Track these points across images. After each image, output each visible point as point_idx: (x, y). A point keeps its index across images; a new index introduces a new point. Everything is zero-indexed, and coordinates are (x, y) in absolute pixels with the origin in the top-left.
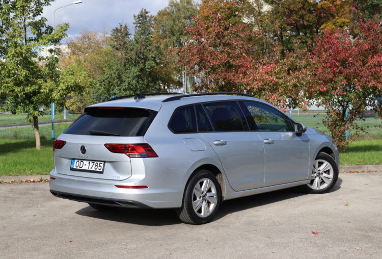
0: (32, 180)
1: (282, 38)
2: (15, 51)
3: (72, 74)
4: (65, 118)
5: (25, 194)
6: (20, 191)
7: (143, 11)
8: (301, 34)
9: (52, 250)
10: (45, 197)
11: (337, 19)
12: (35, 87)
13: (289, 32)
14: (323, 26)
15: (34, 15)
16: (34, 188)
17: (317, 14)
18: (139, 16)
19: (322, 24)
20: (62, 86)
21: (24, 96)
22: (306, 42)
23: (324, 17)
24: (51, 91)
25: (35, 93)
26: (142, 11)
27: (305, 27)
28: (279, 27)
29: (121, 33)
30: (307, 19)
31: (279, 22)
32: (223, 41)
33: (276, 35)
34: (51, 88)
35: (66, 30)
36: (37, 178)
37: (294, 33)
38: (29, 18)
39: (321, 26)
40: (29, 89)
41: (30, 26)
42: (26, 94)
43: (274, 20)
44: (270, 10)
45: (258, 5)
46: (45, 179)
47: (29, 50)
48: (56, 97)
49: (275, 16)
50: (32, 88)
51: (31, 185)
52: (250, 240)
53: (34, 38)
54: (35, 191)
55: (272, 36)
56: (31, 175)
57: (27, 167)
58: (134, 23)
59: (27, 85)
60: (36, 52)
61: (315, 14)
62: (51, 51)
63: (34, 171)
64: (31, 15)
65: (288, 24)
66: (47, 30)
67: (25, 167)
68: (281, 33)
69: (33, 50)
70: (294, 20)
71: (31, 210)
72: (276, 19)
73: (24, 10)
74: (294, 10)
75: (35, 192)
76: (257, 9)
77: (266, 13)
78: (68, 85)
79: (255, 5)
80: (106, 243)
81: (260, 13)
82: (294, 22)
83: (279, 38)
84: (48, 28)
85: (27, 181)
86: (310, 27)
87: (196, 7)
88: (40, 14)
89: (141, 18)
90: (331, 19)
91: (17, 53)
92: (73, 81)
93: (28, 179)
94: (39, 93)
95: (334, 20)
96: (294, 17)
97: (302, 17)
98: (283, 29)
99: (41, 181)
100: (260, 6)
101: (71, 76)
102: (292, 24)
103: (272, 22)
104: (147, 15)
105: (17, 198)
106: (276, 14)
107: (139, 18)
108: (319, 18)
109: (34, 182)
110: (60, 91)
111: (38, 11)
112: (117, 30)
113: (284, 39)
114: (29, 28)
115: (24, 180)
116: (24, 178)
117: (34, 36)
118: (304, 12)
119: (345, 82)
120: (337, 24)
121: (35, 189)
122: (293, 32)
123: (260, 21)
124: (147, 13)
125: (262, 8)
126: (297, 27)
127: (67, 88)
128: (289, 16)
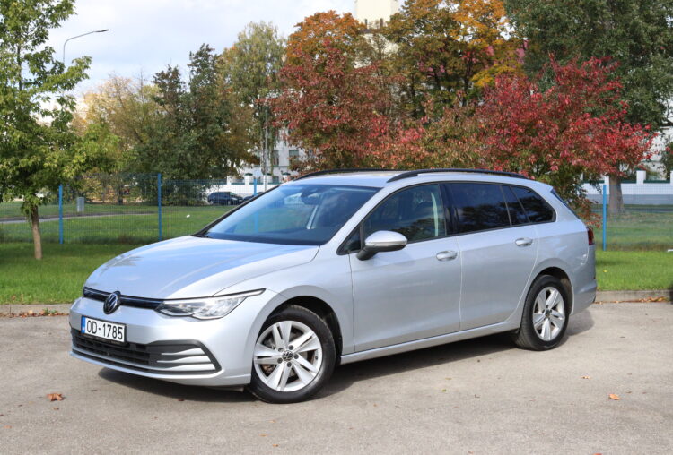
0: (31, 312)
1: (414, 94)
2: (5, 99)
3: (94, 139)
4: (78, 210)
5: (19, 336)
6: (11, 331)
7: (205, 47)
8: (442, 88)
9: (73, 447)
10: (54, 343)
11: (496, 67)
12: (36, 159)
13: (424, 84)
14: (475, 77)
15: (34, 44)
16: (36, 326)
17: (465, 59)
18: (197, 54)
19: (475, 73)
20: (79, 158)
21: (17, 173)
22: (450, 100)
23: (477, 63)
24: (62, 165)
25: (36, 168)
26: (203, 46)
27: (448, 78)
28: (409, 76)
29: (169, 80)
30: (451, 65)
31: (410, 69)
32: (343, 90)
33: (404, 89)
34: (61, 160)
35: (87, 67)
36: (40, 309)
37: (431, 87)
38: (26, 47)
39: (472, 76)
40: (25, 162)
41: (26, 61)
42: (20, 170)
43: (401, 66)
44: (396, 51)
45: (378, 42)
46: (53, 310)
47: (25, 100)
48: (69, 175)
49: (403, 61)
50: (32, 161)
51: (30, 322)
52: (427, 428)
53: (33, 81)
54: (36, 331)
55: (398, 90)
56: (29, 304)
57: (22, 289)
58: (189, 66)
59: (22, 156)
60: (38, 103)
61: (463, 59)
62: (61, 101)
63: (35, 296)
64: (30, 43)
65: (423, 73)
66: (54, 68)
67: (19, 290)
68: (412, 86)
69: (33, 100)
70: (432, 66)
71: (31, 367)
72: (405, 64)
73: (18, 34)
74: (431, 52)
75: (36, 334)
76: (376, 49)
77: (390, 55)
78: (88, 157)
79: (373, 42)
80: (170, 433)
81: (380, 54)
82: (431, 70)
83: (408, 95)
84: (56, 65)
85: (22, 315)
86: (456, 77)
87: (281, 43)
88: (44, 42)
89: (200, 58)
90: (487, 66)
91: (7, 103)
92: (96, 150)
93: (24, 311)
94: (42, 167)
95: (492, 68)
96: (433, 61)
97: (444, 62)
98: (415, 80)
99: (46, 314)
100: (381, 46)
101: (93, 142)
102: (428, 73)
103: (399, 69)
104: (209, 53)
105: (7, 344)
106: (404, 56)
107: (196, 57)
108: (470, 64)
109: (34, 315)
110: (75, 165)
111: (42, 37)
112: (162, 76)
113: (417, 95)
114: (25, 65)
115: (18, 312)
116: (17, 309)
117: (33, 77)
118: (447, 55)
119: (532, 159)
120: (496, 74)
121: (36, 329)
122: (429, 84)
123: (381, 68)
124: (209, 50)
125: (383, 47)
126: (436, 77)
127: (87, 161)
128: (424, 61)
